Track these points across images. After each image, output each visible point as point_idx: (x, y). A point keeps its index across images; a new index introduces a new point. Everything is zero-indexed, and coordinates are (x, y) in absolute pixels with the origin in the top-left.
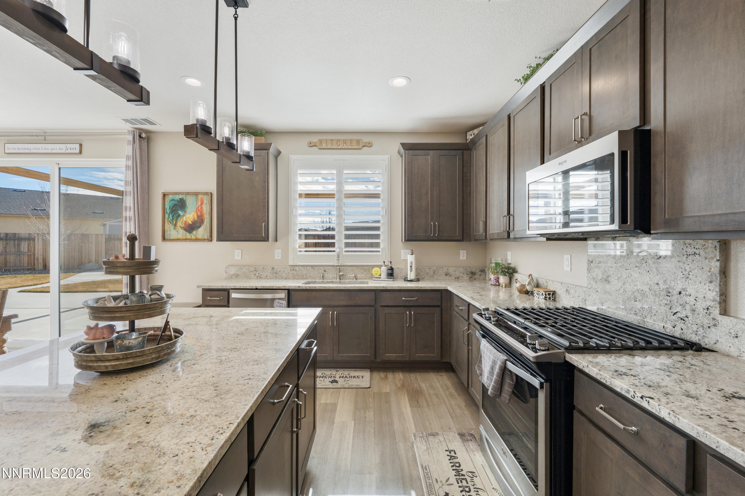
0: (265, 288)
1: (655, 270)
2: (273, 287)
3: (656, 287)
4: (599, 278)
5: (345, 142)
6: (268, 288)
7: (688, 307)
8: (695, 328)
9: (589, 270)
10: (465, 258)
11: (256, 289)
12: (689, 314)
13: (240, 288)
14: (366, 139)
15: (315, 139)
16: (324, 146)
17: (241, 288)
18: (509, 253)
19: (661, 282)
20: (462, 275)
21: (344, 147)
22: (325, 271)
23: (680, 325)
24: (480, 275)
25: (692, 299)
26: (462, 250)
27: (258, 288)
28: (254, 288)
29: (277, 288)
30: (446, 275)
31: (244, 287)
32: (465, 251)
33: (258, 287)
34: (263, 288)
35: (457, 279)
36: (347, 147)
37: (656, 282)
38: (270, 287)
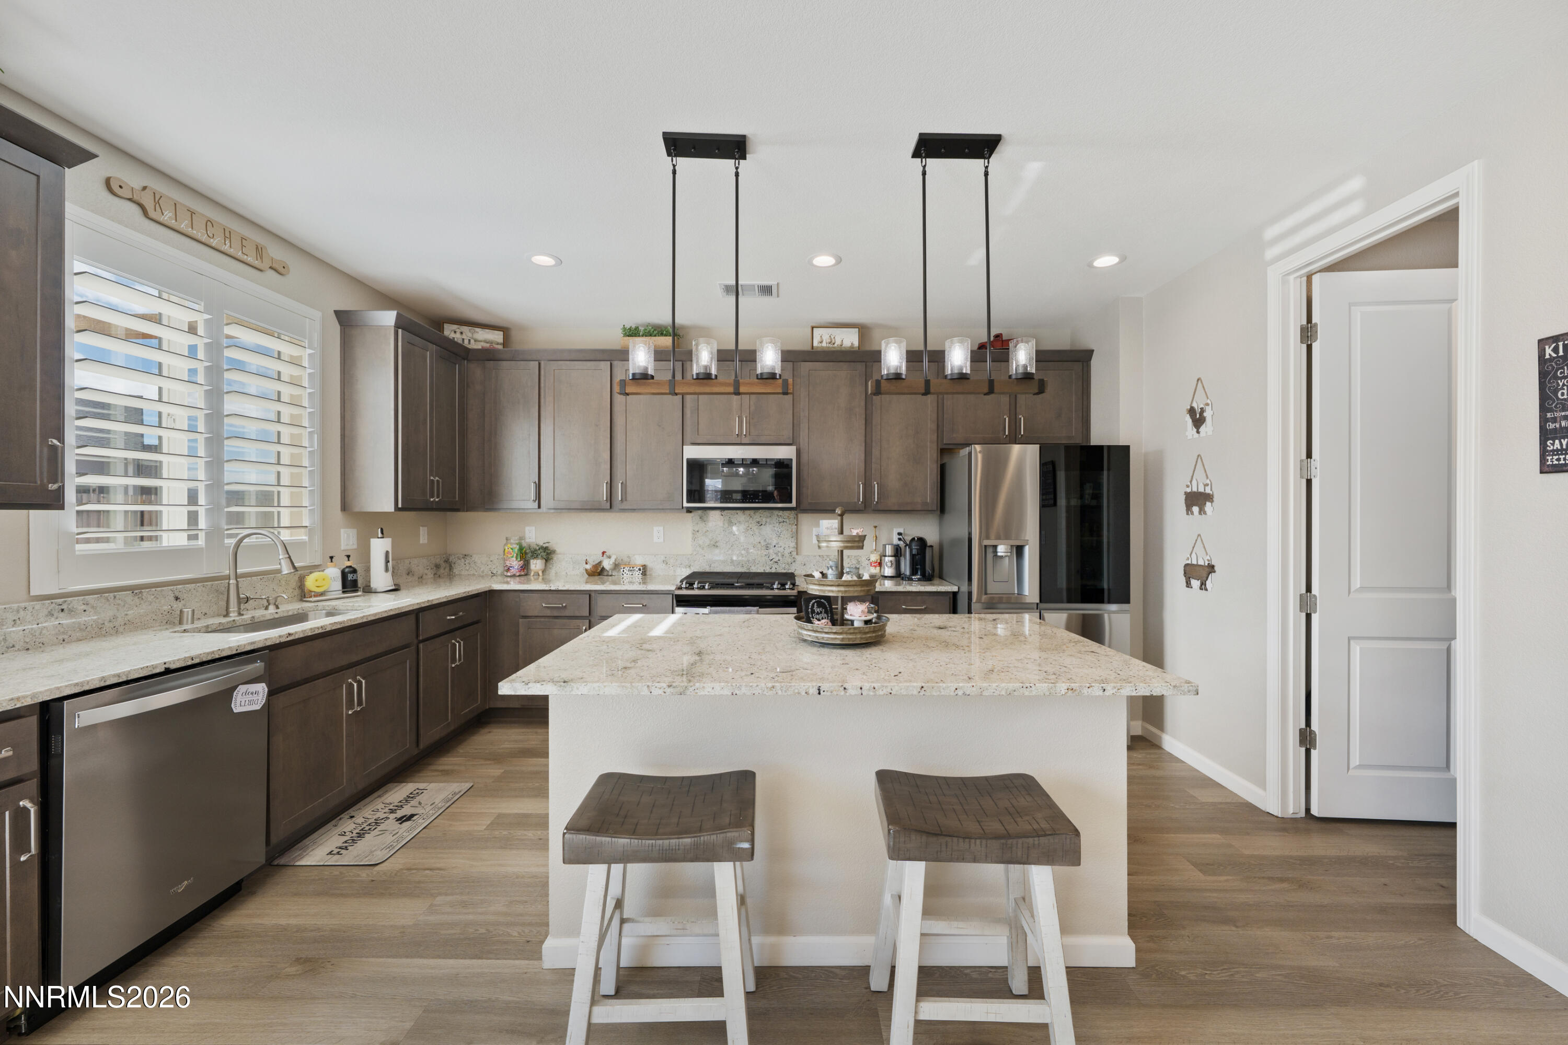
0: (197, 661)
1: (757, 534)
2: (223, 650)
3: (759, 545)
4: (707, 544)
5: (227, 235)
6: (205, 659)
7: (780, 554)
8: (784, 566)
9: (694, 539)
10: (426, 541)
11: (168, 671)
12: (781, 558)
13: (103, 684)
14: (275, 252)
15: (134, 179)
16: (167, 217)
17: (108, 683)
18: (527, 529)
19: (762, 541)
20: (426, 571)
21: (226, 248)
22: (177, 598)
23: (775, 566)
24: (445, 569)
25: (782, 548)
26: (422, 526)
27: (173, 666)
28: (161, 669)
29: (234, 652)
30: (408, 574)
31: (118, 676)
32: (426, 528)
33: (174, 662)
34: (190, 663)
35: (420, 580)
36: (232, 251)
37: (758, 541)
38: (213, 652)
